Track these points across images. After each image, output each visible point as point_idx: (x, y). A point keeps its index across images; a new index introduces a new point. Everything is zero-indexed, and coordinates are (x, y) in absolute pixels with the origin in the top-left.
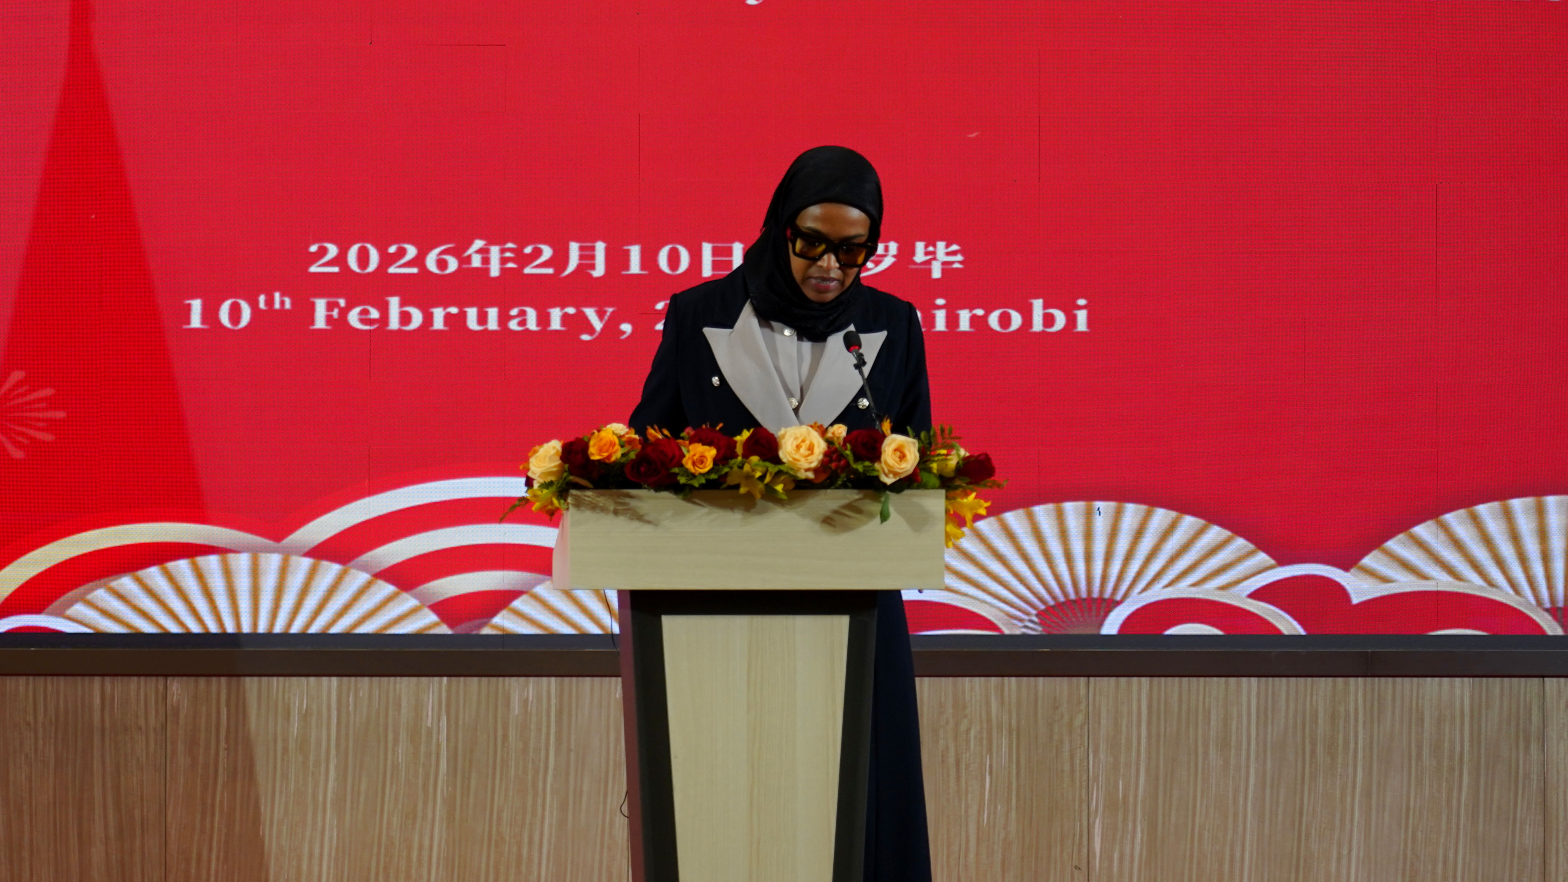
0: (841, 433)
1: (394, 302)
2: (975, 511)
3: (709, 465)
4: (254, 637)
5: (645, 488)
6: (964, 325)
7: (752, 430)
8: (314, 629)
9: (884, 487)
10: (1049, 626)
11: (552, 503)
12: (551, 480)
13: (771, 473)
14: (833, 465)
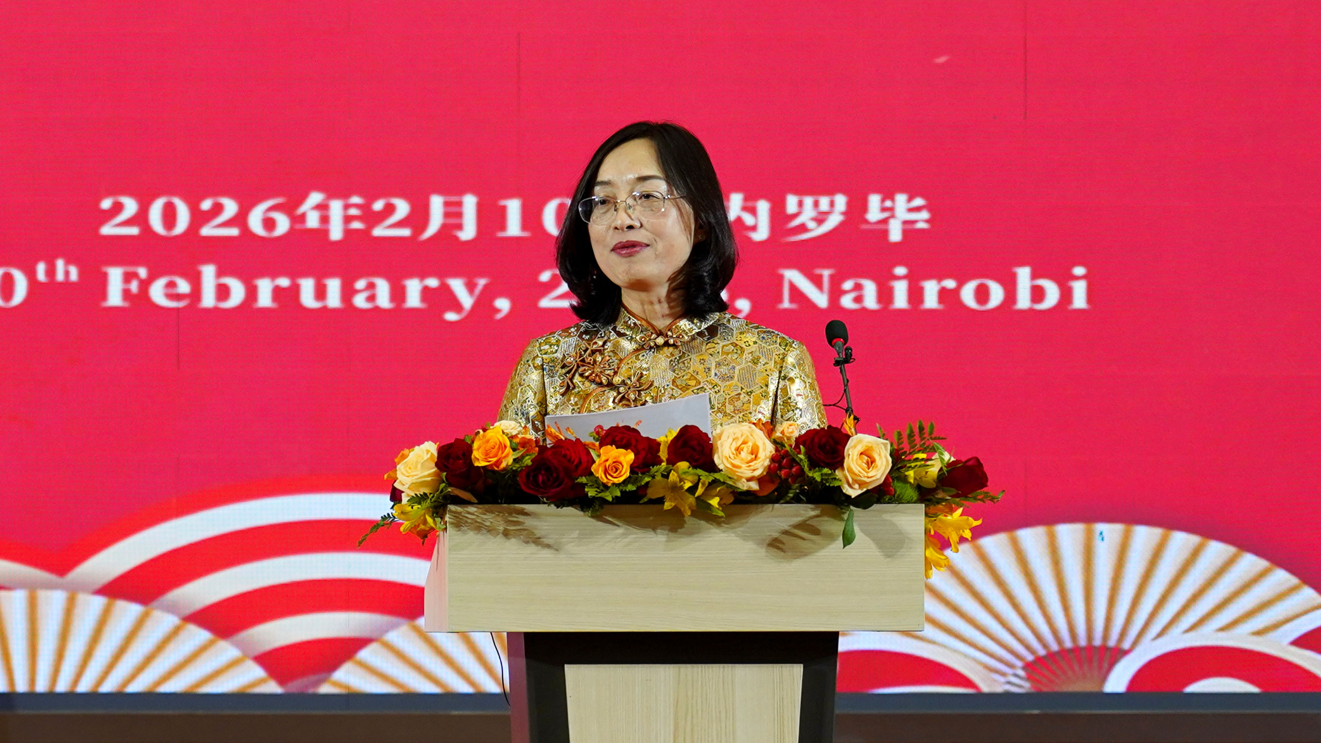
0: (792, 432)
1: (208, 272)
2: (960, 532)
3: (626, 473)
4: (31, 697)
5: (544, 503)
6: (931, 301)
7: (678, 429)
8: (108, 687)
9: (848, 501)
10: (1038, 682)
11: (425, 522)
12: (424, 493)
13: (703, 484)
14: (783, 473)
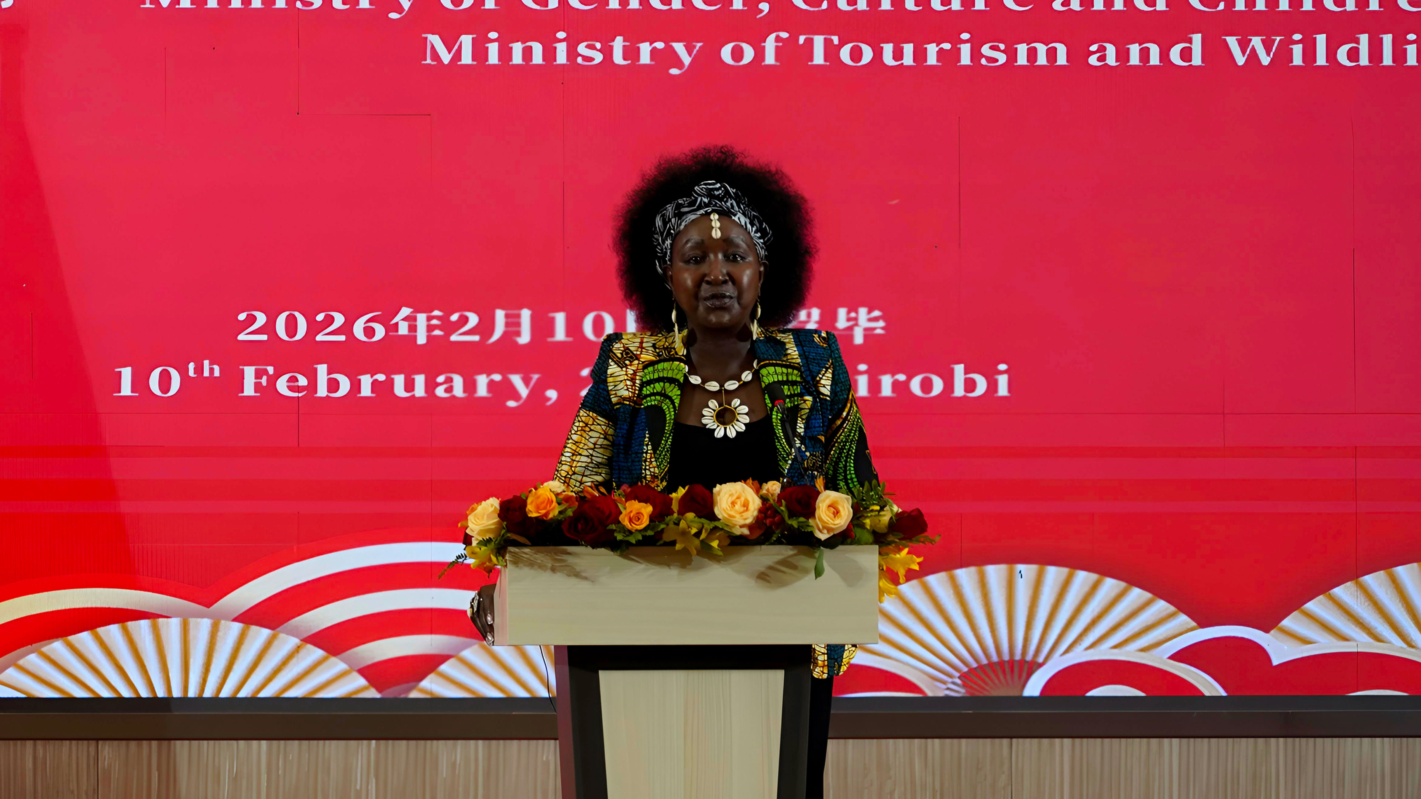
0: (775, 490)
1: (322, 370)
2: (907, 566)
3: (645, 522)
4: (184, 701)
5: (582, 545)
6: (886, 390)
7: (687, 488)
8: (244, 693)
9: (819, 543)
10: (971, 687)
11: (490, 560)
12: (490, 538)
13: (706, 530)
14: (768, 521)
